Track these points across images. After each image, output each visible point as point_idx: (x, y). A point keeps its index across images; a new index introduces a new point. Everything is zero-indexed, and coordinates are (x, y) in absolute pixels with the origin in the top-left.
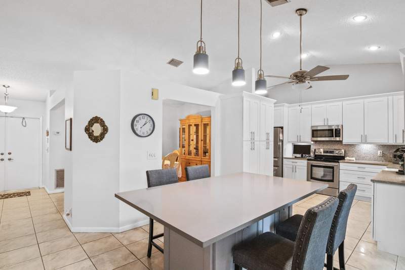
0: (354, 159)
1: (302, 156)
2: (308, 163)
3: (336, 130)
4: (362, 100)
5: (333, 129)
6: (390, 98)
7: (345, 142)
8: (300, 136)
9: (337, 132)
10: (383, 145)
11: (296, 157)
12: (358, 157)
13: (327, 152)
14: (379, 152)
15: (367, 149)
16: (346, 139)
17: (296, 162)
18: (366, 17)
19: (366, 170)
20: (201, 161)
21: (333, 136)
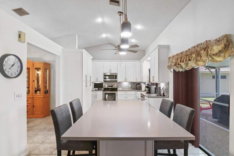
0: (121, 89)
1: (98, 89)
2: (103, 92)
3: (115, 75)
4: (125, 62)
5: (114, 75)
6: (135, 63)
7: (118, 81)
8: (98, 78)
9: (116, 77)
10: (131, 83)
11: (96, 90)
12: (123, 88)
13: (110, 86)
14: (130, 86)
15: (126, 84)
16: (119, 79)
17: (97, 93)
18: (141, 27)
19: (128, 93)
20: (33, 98)
21: (114, 79)
